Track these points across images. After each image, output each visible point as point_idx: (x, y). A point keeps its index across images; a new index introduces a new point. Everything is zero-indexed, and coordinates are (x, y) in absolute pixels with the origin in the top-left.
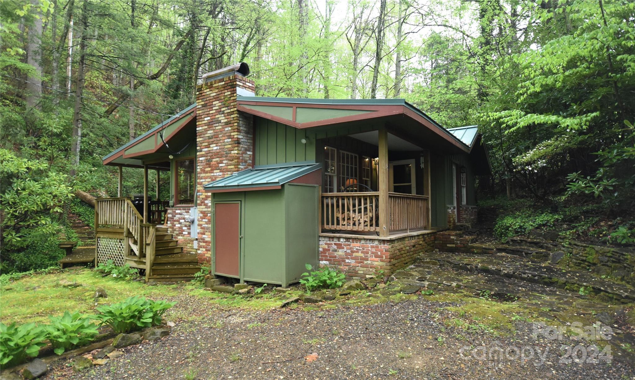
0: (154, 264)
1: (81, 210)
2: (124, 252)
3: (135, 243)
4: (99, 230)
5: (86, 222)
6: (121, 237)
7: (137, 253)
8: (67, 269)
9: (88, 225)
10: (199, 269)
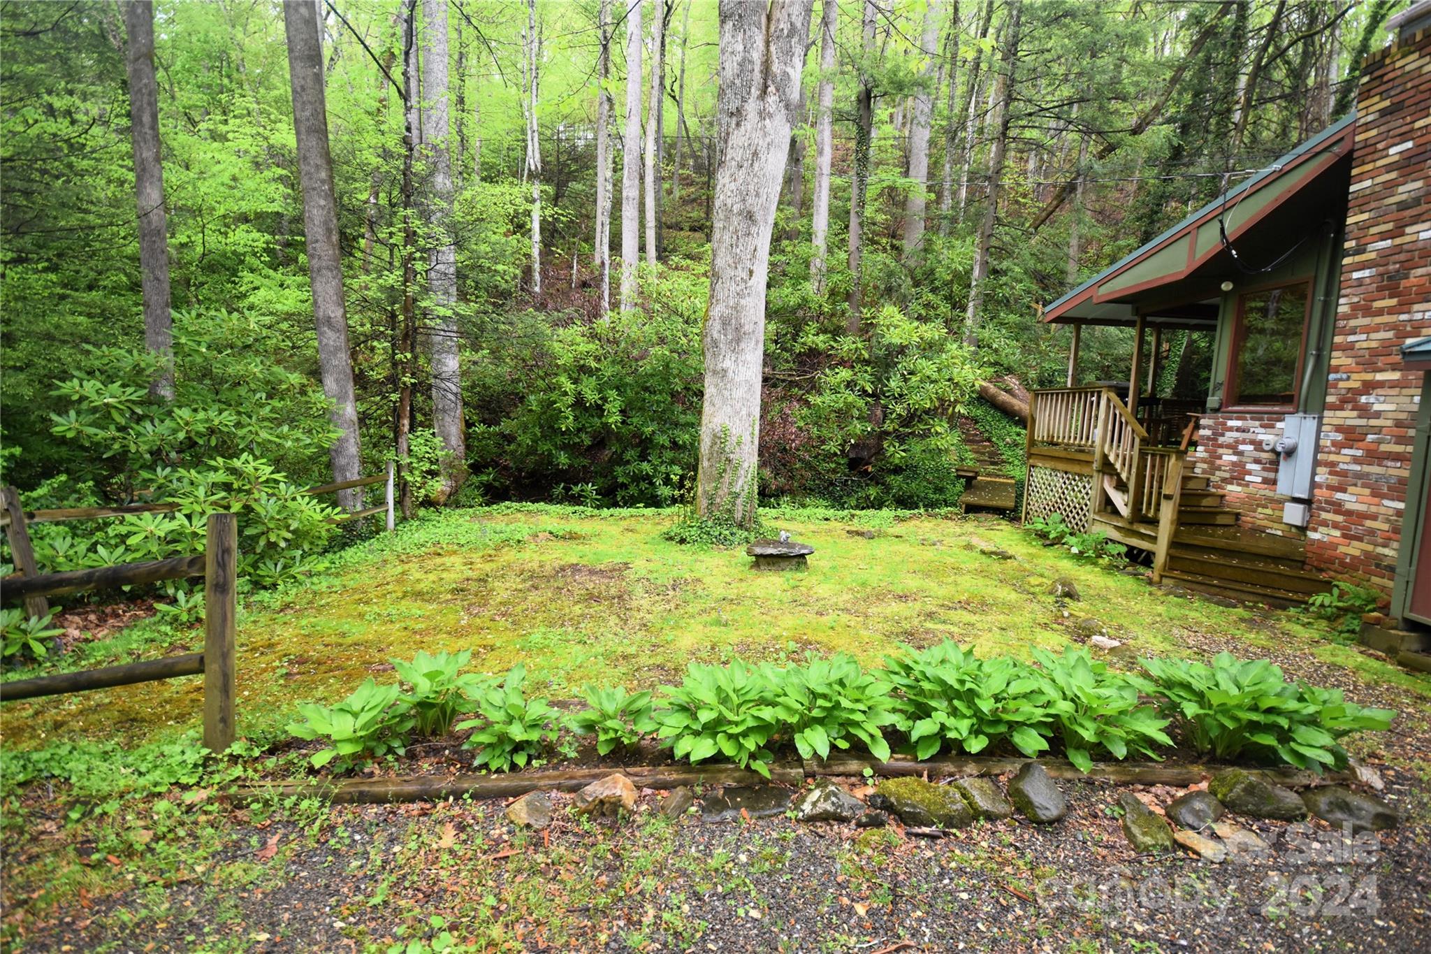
0: (1174, 544)
1: (979, 412)
2: (1094, 502)
3: (1121, 486)
4: (1034, 450)
5: (986, 435)
6: (1085, 470)
7: (1125, 511)
8: (971, 516)
9: (989, 440)
10: (1327, 586)
